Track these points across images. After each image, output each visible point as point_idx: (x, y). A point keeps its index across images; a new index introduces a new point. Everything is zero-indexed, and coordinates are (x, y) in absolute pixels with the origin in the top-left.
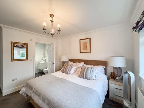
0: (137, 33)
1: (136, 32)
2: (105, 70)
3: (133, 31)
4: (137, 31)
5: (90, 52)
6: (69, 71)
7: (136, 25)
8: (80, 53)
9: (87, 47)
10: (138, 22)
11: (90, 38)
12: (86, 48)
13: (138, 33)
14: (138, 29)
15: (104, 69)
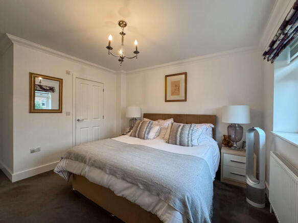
0: (270, 62)
1: (268, 60)
2: (214, 130)
3: (264, 59)
4: (270, 58)
5: (185, 100)
6: (147, 133)
7: (269, 48)
8: (166, 101)
9: (179, 90)
10: (273, 43)
11: (186, 74)
12: (177, 91)
13: (272, 63)
14: (272, 55)
15: (211, 129)
